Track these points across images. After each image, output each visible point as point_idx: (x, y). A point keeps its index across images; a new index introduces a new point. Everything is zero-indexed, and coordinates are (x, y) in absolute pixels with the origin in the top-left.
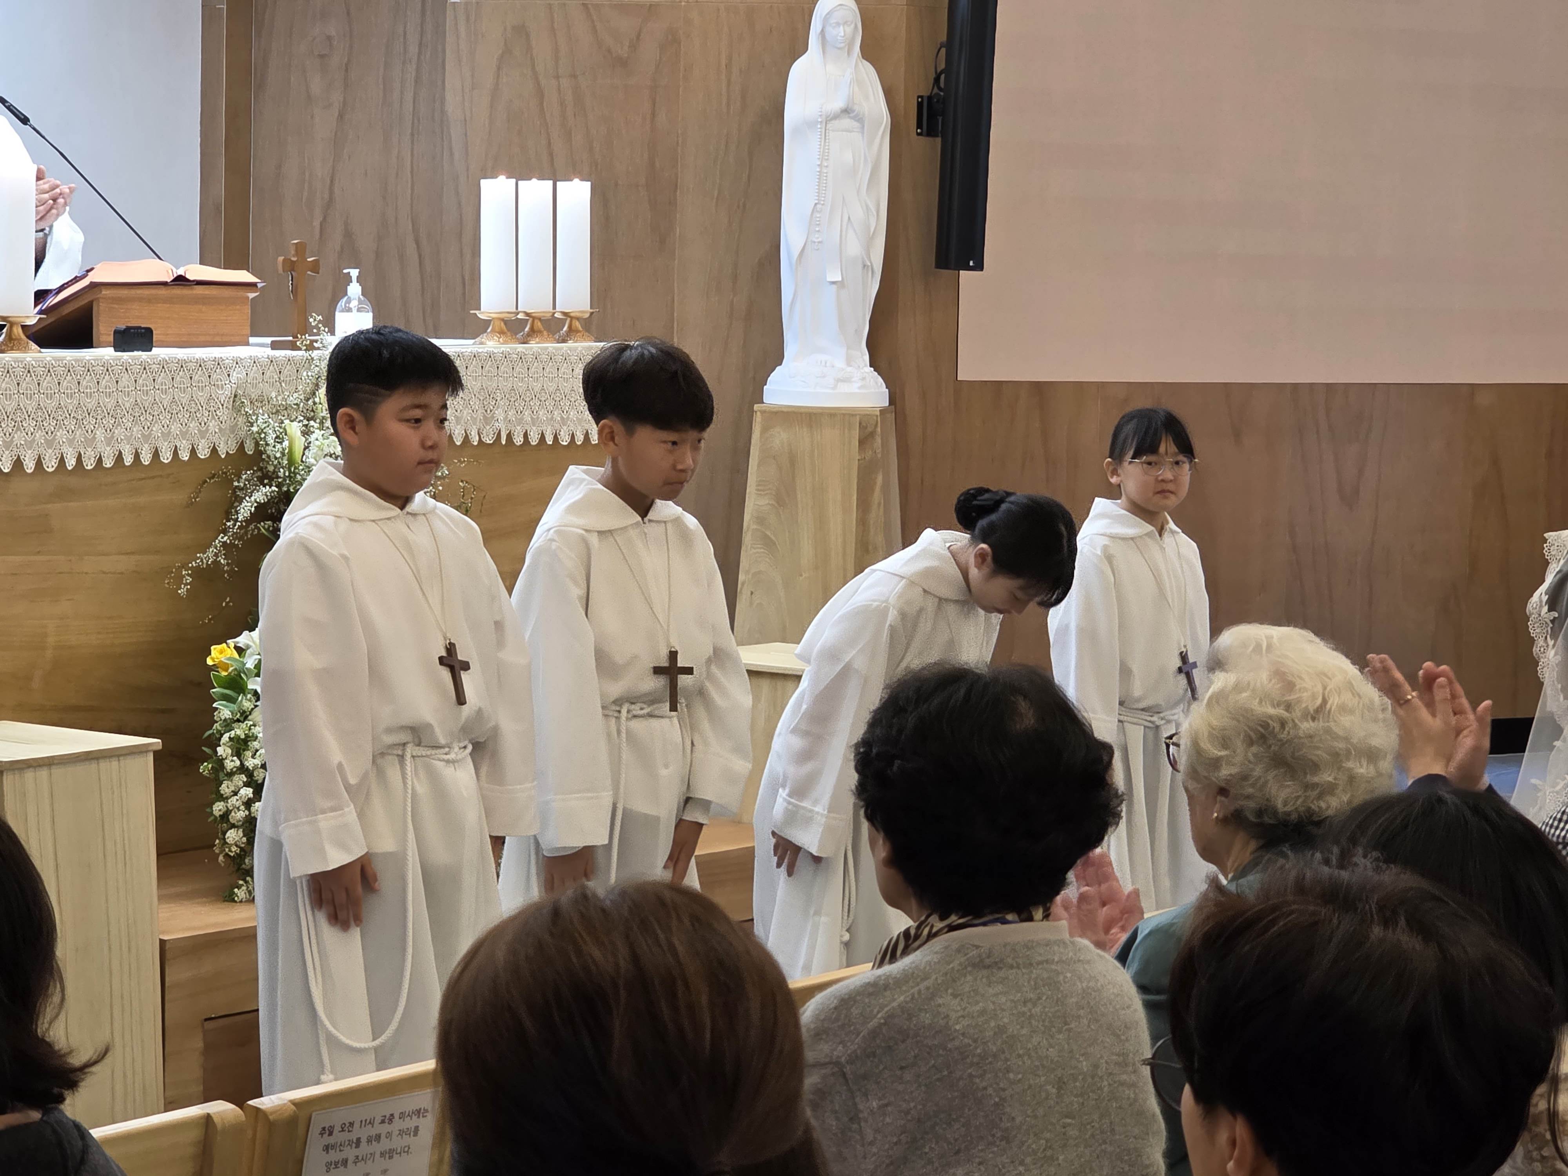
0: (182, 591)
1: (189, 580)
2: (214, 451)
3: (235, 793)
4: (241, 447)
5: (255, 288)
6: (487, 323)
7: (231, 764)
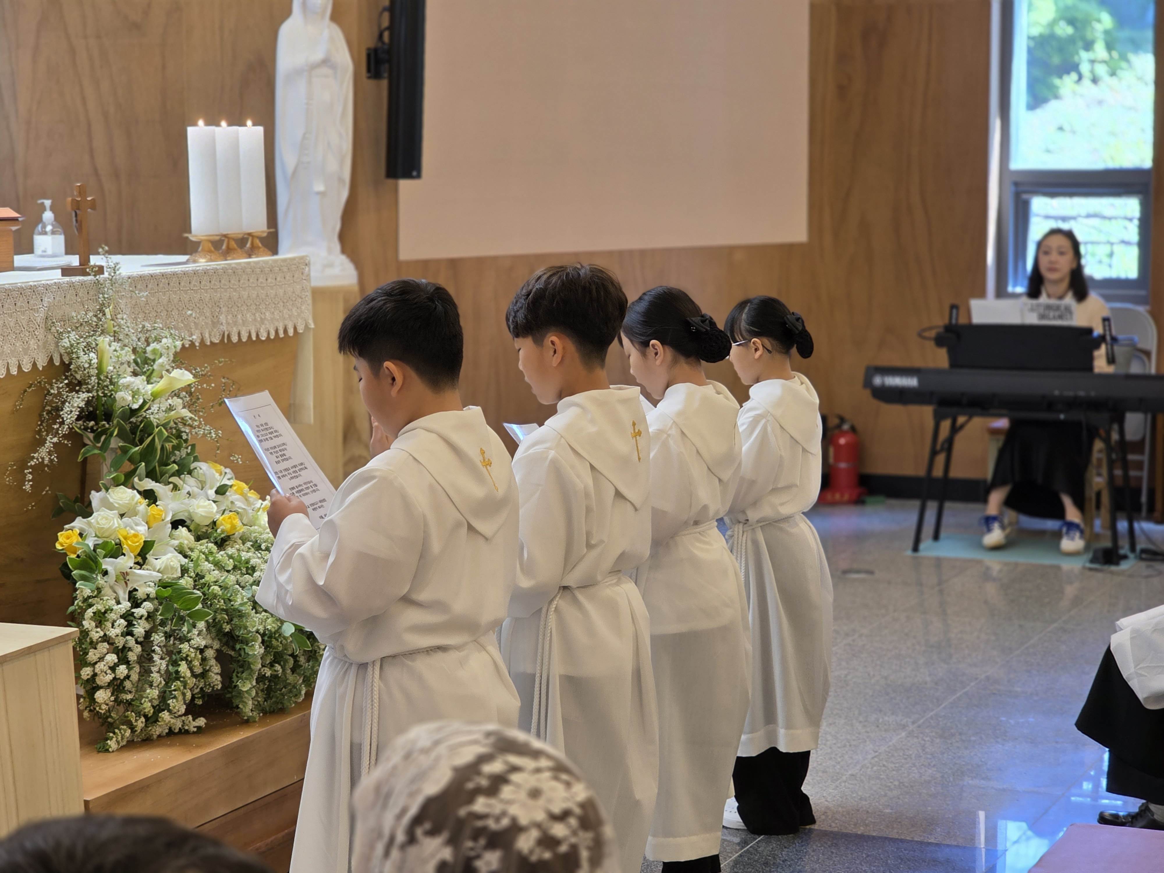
0: (27, 487)
1: (30, 477)
2: (34, 365)
3: (101, 659)
4: (51, 360)
5: (17, 222)
6: (197, 244)
7: (96, 634)
